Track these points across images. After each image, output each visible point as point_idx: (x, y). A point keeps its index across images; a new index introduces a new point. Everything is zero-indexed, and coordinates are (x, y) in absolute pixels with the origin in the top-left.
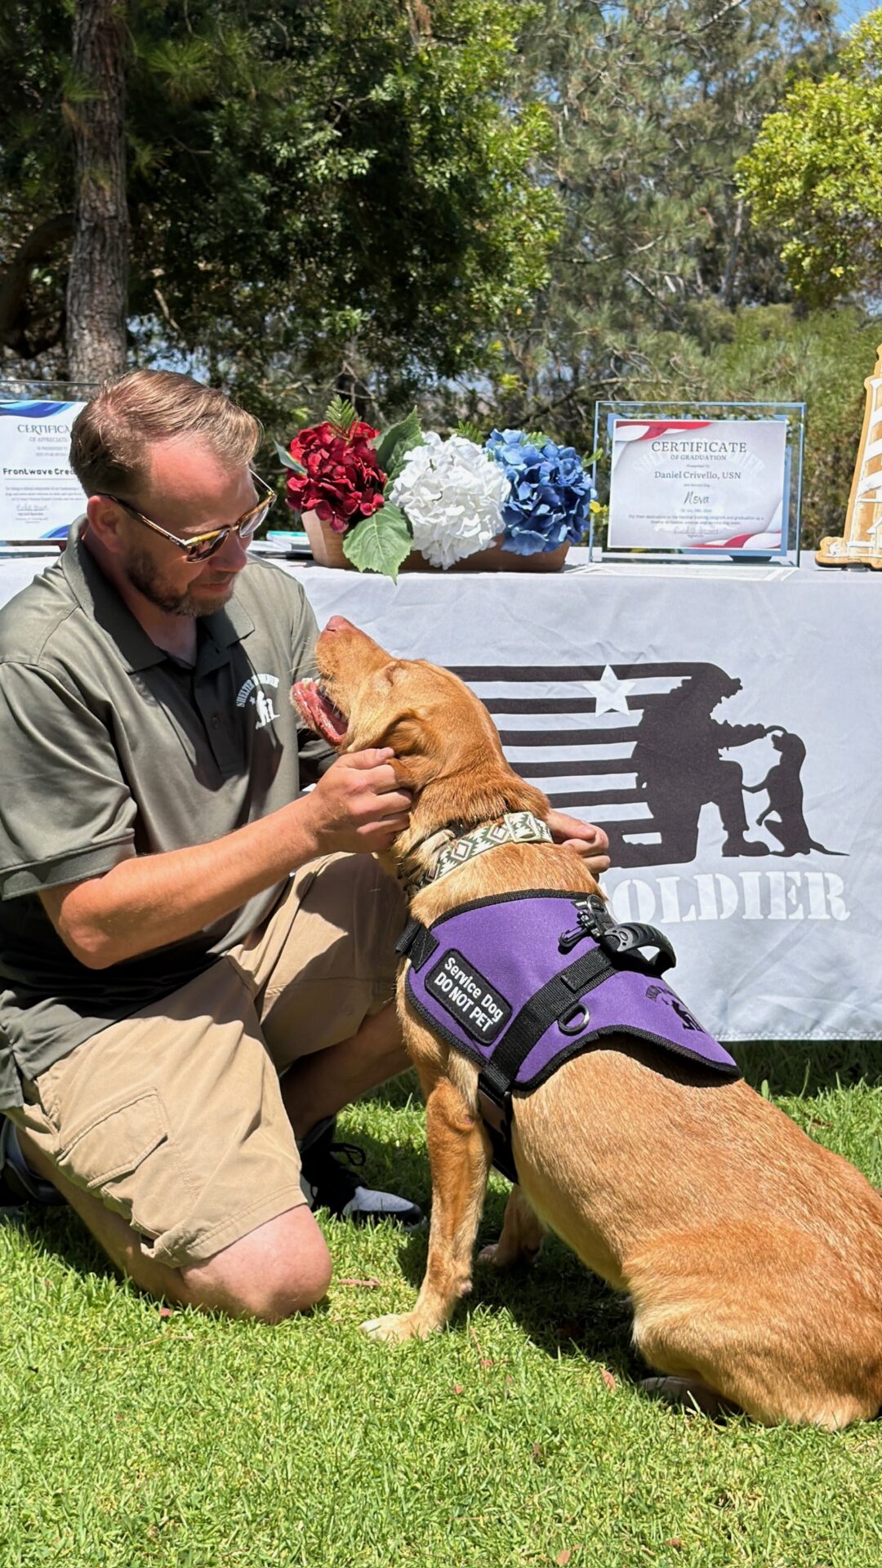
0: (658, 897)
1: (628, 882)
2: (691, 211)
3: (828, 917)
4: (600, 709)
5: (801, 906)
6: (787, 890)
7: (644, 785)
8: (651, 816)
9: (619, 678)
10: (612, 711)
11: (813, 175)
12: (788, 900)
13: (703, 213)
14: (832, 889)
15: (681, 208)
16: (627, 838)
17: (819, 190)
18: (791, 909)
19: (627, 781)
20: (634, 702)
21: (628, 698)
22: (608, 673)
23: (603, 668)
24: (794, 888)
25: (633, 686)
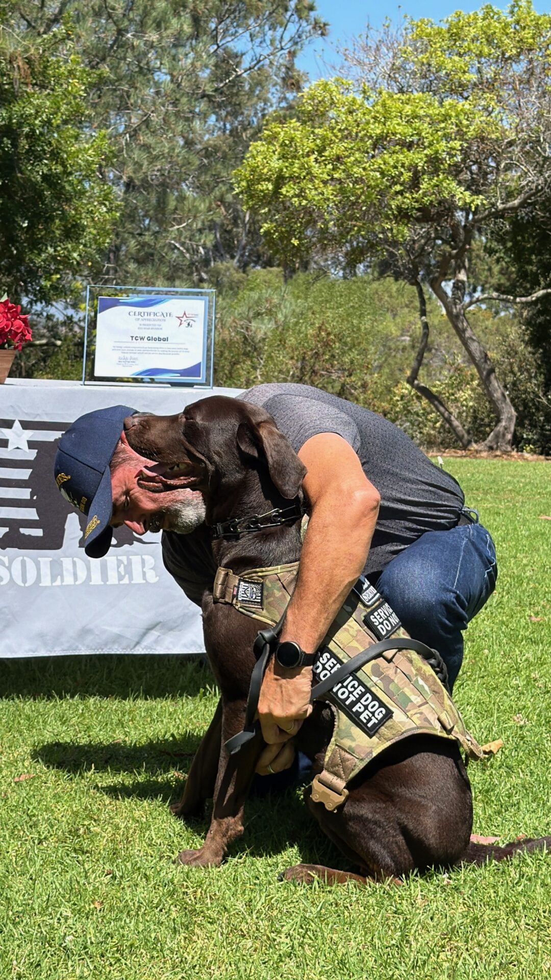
0: (38, 569)
1: (21, 558)
2: (210, 204)
3: (144, 582)
4: (11, 446)
5: (127, 576)
6: (119, 567)
7: (35, 498)
8: (38, 518)
9: (23, 429)
10: (18, 448)
11: (280, 181)
12: (119, 572)
13: (219, 206)
14: (146, 565)
15: (204, 201)
16: (22, 530)
17: (284, 191)
18: (121, 578)
19: (25, 494)
20: (32, 444)
21: (29, 442)
22: (17, 425)
23: (13, 421)
24: (122, 565)
25: (30, 435)
